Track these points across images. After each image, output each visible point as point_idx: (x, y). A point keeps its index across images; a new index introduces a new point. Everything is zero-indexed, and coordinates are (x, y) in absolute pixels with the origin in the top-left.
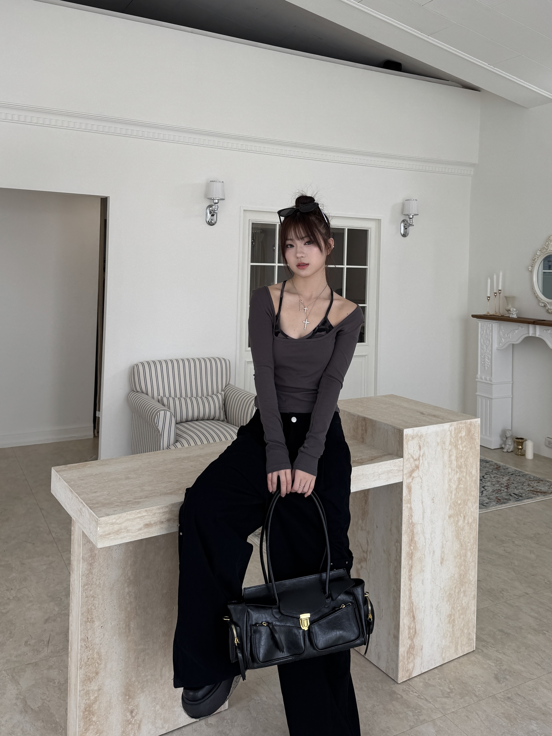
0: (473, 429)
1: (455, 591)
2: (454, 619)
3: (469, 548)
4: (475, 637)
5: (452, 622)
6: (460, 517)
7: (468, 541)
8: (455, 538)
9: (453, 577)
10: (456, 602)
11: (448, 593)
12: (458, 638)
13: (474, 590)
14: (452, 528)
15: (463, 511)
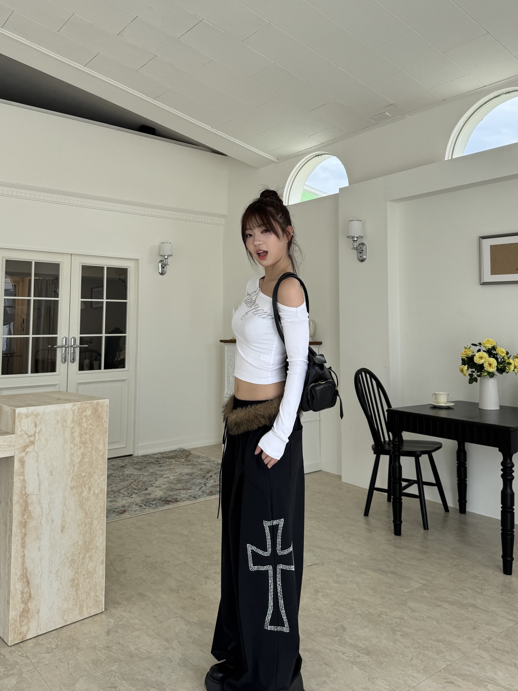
0: (100, 409)
1: (79, 557)
2: (78, 583)
3: (95, 517)
4: (104, 599)
5: (75, 586)
6: (85, 488)
7: (94, 510)
8: (79, 507)
9: (77, 544)
10: (81, 567)
11: (71, 558)
12: (83, 600)
13: (102, 556)
14: (75, 498)
15: (88, 484)
